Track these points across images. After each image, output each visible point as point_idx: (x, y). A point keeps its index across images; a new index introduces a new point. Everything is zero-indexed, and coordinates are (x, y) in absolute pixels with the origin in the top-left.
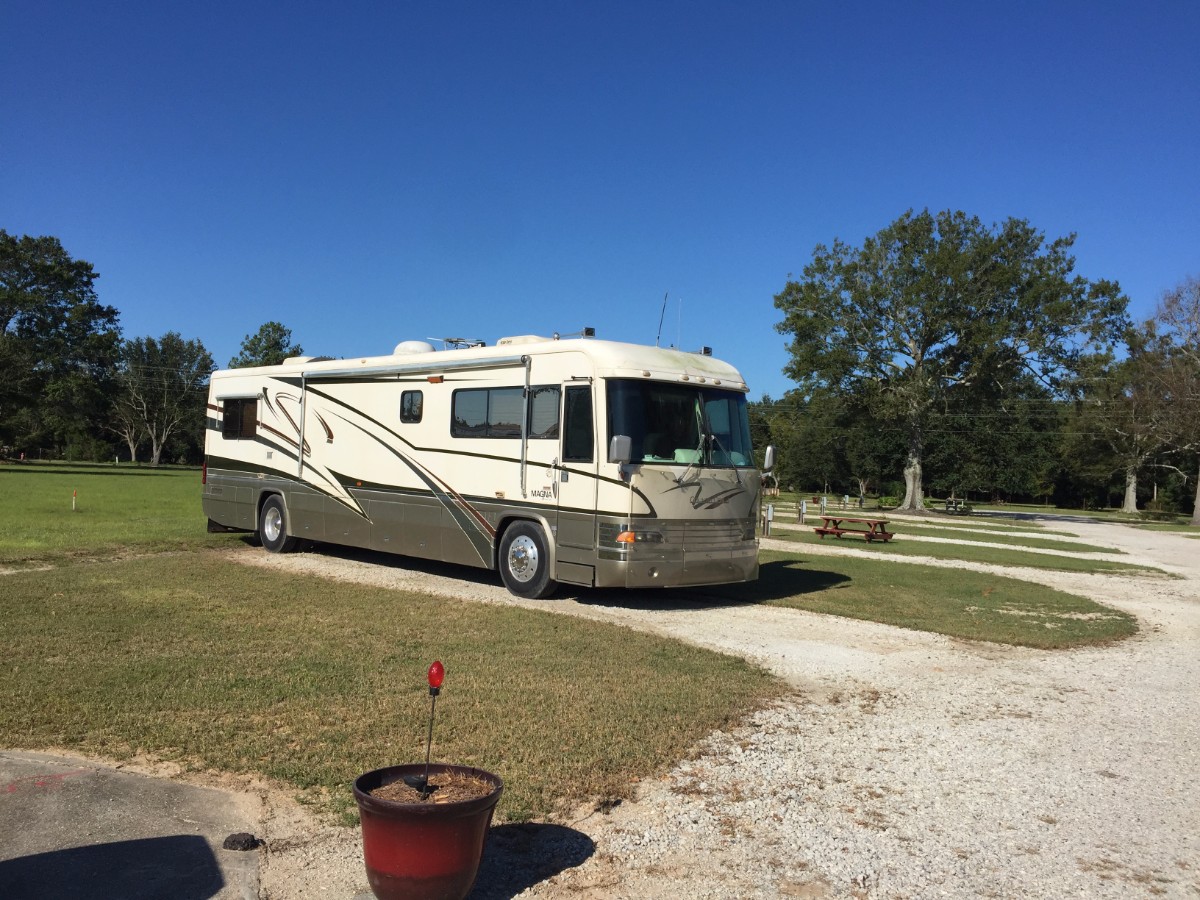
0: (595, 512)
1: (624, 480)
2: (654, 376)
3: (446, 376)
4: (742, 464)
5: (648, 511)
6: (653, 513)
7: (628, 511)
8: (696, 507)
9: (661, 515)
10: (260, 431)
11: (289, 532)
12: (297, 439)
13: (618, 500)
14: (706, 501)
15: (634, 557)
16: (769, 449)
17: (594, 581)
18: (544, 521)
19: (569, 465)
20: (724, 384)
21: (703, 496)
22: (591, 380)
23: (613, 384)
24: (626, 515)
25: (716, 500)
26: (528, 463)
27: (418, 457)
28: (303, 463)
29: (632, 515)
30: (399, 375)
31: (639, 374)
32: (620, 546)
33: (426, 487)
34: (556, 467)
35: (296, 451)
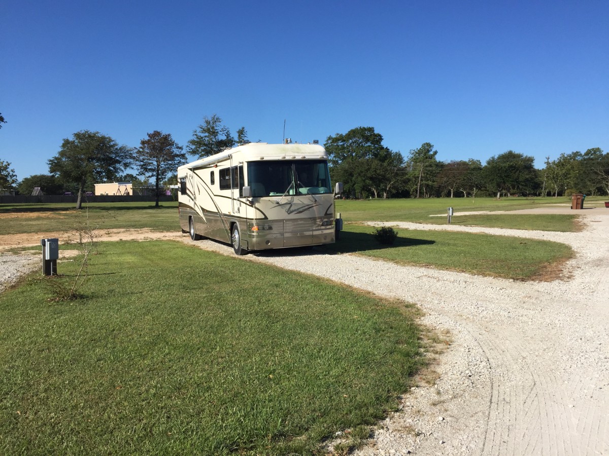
0: (246, 218)
1: (252, 204)
2: (265, 159)
3: (218, 164)
4: (322, 192)
5: (263, 217)
6: (266, 218)
7: (254, 218)
8: (289, 214)
9: (270, 218)
10: (188, 191)
11: (195, 233)
12: (193, 194)
13: (250, 213)
14: (295, 210)
15: (258, 236)
16: (337, 184)
17: (248, 247)
18: (238, 223)
19: (241, 199)
20: (307, 157)
21: (291, 209)
22: (243, 163)
23: (250, 164)
24: (253, 219)
25: (301, 210)
26: (234, 199)
27: (215, 198)
28: (195, 203)
29: (256, 219)
30: (210, 165)
31: (258, 159)
32: (253, 232)
33: (217, 211)
34: (238, 200)
35: (193, 198)
